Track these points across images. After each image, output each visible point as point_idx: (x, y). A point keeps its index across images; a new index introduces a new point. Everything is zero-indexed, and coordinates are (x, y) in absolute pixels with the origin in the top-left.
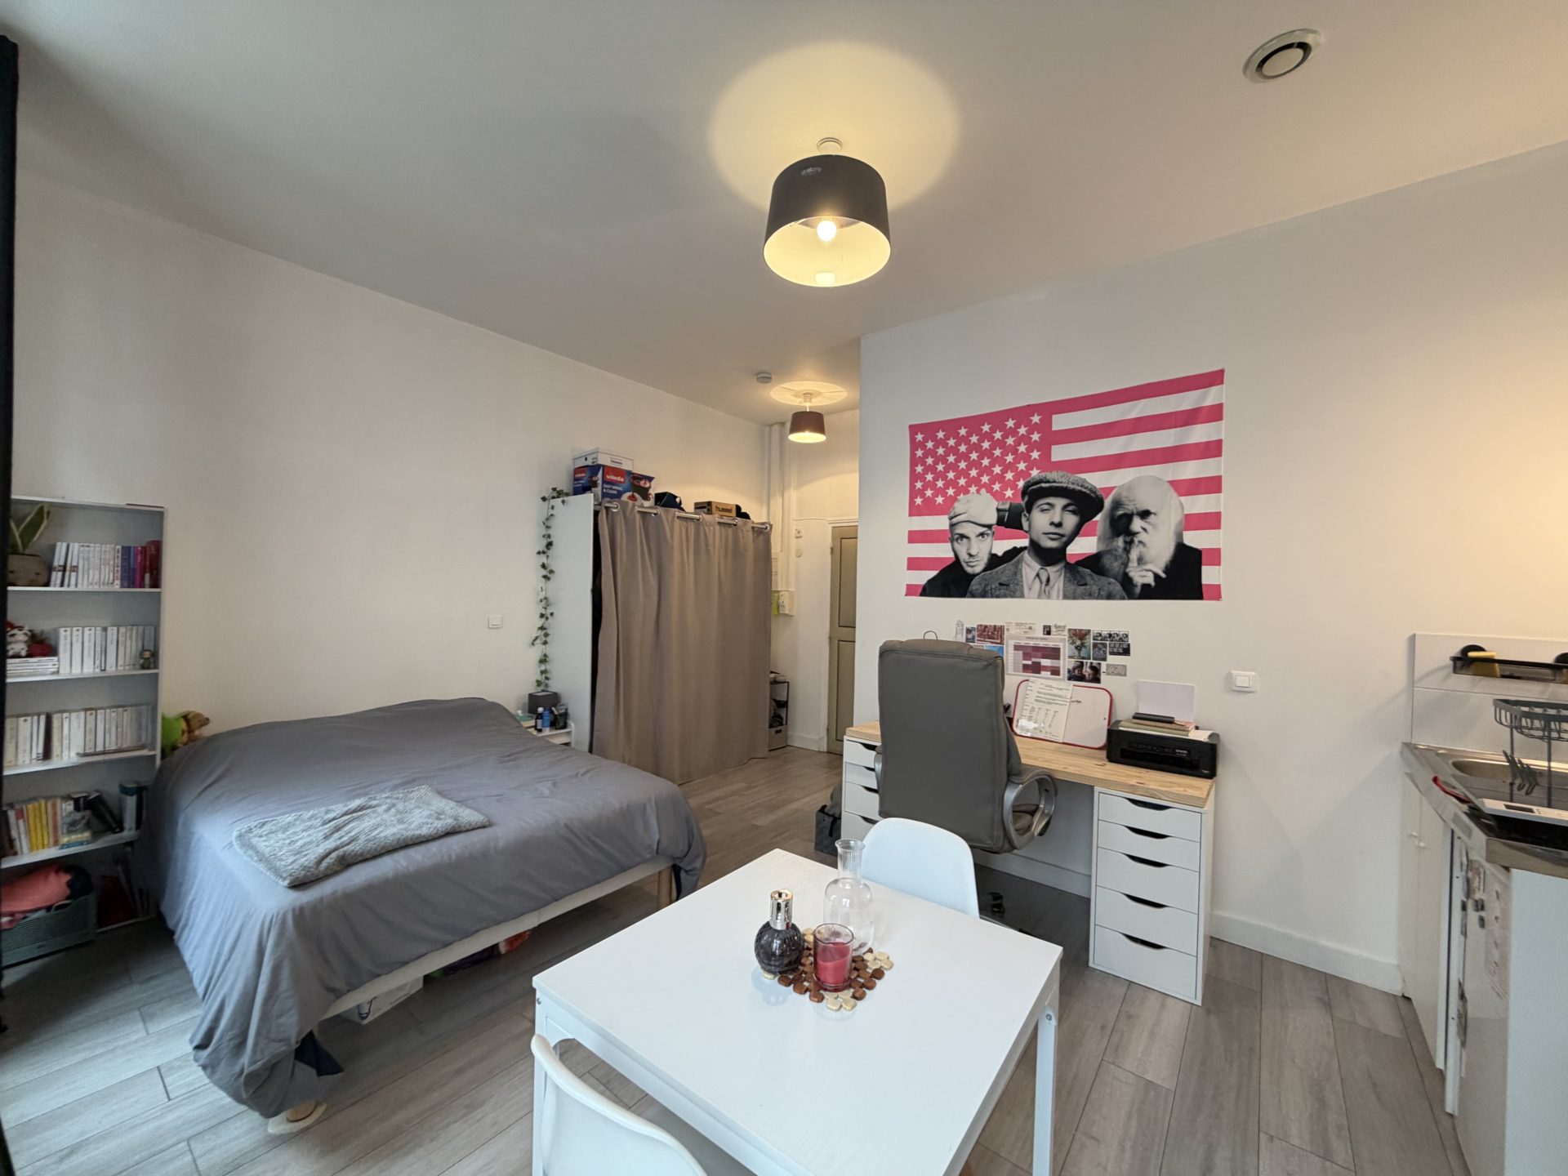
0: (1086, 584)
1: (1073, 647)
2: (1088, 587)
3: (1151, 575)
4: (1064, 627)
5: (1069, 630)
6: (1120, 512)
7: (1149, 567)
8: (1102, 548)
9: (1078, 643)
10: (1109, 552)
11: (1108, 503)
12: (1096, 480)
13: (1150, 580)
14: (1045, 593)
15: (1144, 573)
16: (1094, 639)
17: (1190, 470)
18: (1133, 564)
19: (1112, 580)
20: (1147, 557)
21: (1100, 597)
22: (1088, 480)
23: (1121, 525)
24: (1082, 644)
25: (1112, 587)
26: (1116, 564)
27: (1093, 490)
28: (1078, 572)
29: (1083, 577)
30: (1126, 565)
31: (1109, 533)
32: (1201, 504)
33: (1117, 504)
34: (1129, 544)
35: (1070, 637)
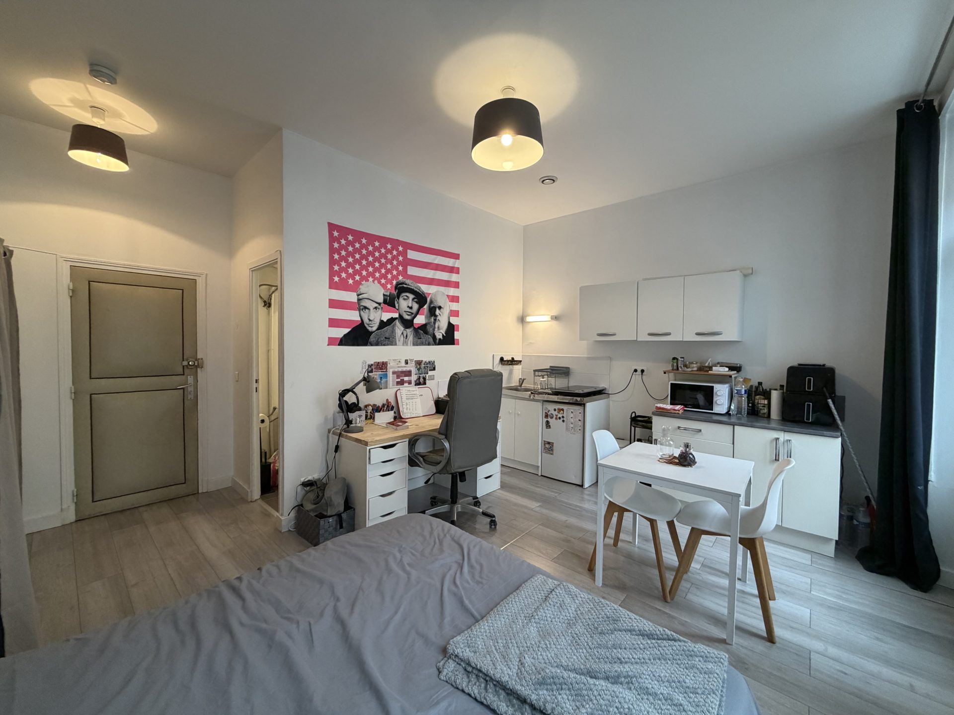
0: (421, 338)
1: (416, 369)
2: (422, 340)
3: (441, 335)
4: (413, 360)
5: (415, 361)
6: (432, 306)
7: (441, 331)
8: (427, 322)
9: (419, 367)
10: (429, 323)
11: (428, 300)
12: (425, 288)
13: (441, 337)
14: (405, 343)
15: (439, 334)
16: (424, 365)
17: (452, 291)
18: (436, 329)
19: (430, 337)
20: (440, 327)
21: (425, 345)
22: (422, 288)
23: (432, 312)
24: (420, 367)
25: (430, 339)
26: (431, 329)
27: (423, 293)
28: (418, 332)
29: (420, 335)
30: (434, 330)
31: (429, 315)
32: (454, 306)
33: (431, 302)
34: (435, 320)
35: (416, 365)
